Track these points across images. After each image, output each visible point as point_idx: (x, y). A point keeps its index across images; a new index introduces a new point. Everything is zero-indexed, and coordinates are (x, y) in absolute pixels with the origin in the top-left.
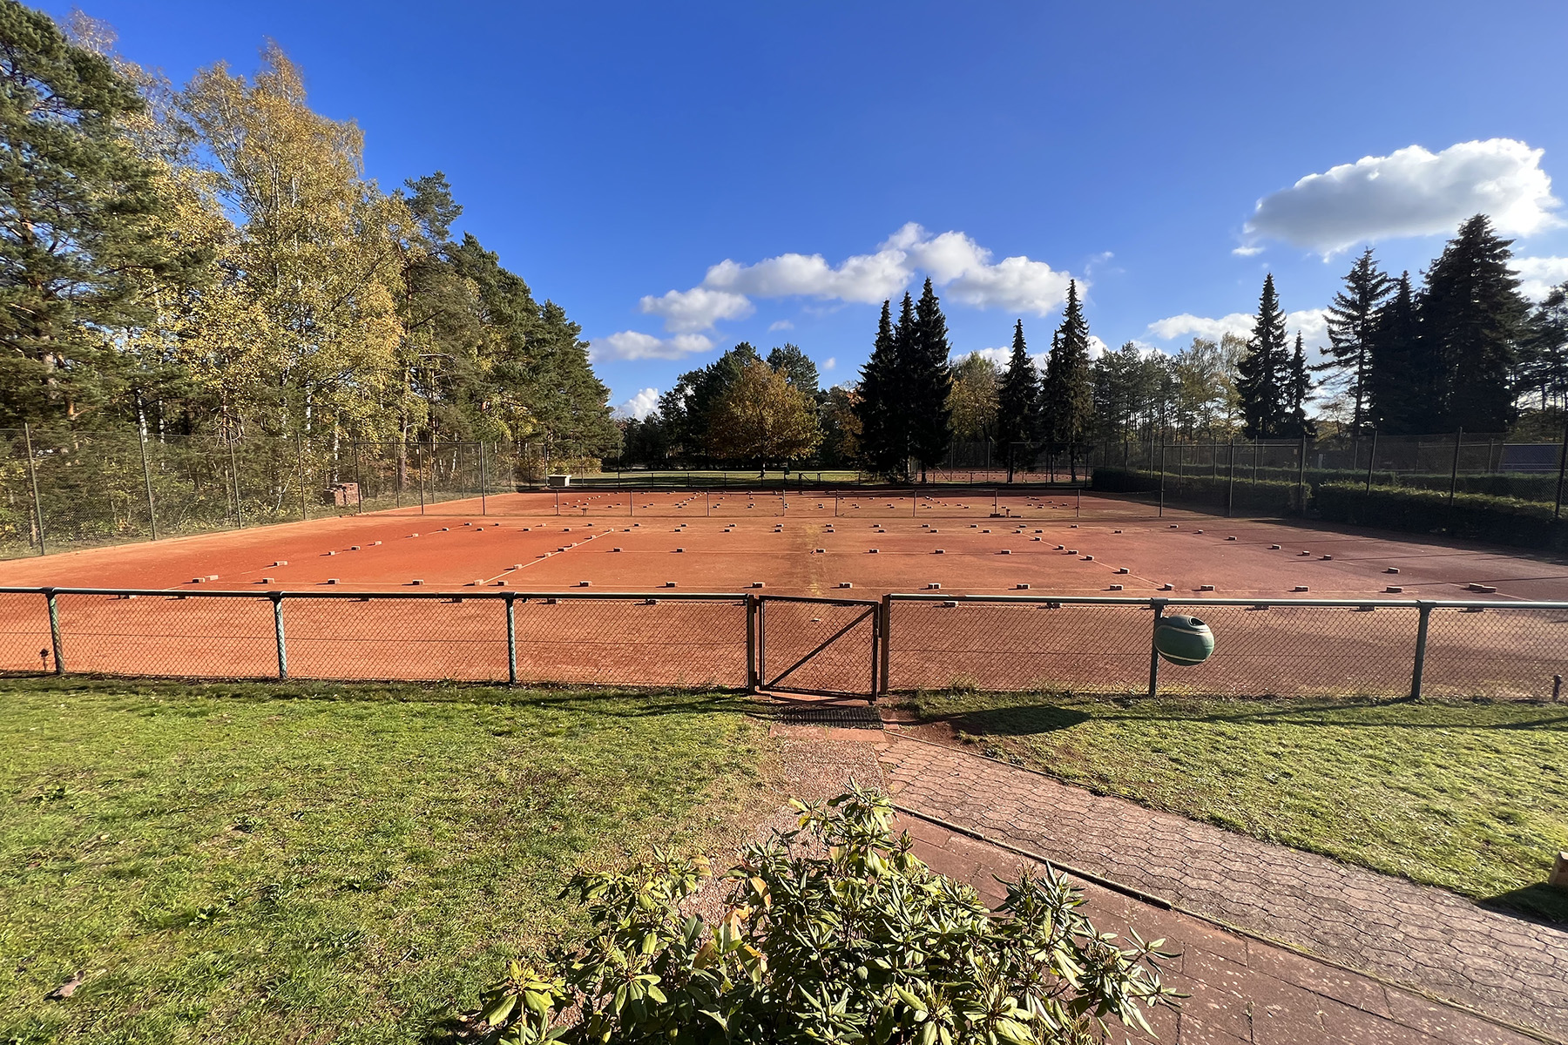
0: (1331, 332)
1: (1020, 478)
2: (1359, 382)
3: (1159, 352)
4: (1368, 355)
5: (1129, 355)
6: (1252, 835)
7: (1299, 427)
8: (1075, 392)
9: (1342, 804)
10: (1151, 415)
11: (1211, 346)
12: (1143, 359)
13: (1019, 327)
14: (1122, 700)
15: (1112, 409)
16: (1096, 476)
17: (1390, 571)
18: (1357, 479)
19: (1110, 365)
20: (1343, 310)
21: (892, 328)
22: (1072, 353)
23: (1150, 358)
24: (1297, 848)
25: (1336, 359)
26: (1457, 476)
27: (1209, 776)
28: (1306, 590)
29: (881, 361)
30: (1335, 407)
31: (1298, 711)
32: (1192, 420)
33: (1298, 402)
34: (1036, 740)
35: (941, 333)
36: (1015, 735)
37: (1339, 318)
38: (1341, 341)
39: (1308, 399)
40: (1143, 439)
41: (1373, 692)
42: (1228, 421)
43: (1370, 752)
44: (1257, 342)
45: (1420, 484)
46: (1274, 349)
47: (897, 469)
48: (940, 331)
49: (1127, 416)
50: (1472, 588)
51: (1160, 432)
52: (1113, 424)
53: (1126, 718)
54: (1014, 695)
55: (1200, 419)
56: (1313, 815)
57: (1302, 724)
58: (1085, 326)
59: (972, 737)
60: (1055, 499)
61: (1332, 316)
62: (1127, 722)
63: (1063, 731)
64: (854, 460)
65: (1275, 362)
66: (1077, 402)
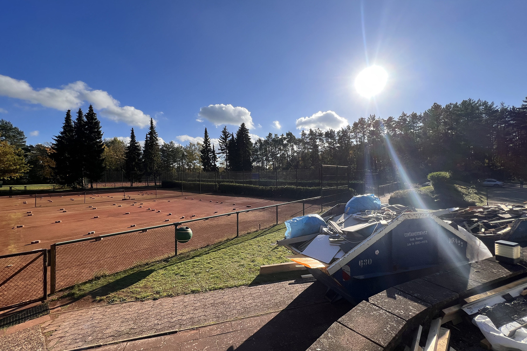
0: (220, 145)
1: (135, 185)
2: (226, 158)
3: (181, 145)
4: (227, 151)
5: (172, 145)
6: (202, 291)
7: (215, 168)
8: (154, 155)
9: (223, 271)
10: (179, 164)
11: (194, 145)
12: (176, 147)
13: (132, 131)
14: (166, 260)
15: (168, 162)
16: (163, 183)
17: (234, 205)
18: (227, 182)
19: (166, 147)
20: (222, 140)
21: (72, 122)
22: (153, 142)
23: (178, 146)
24: (213, 290)
25: (221, 152)
26: (244, 180)
27: (192, 277)
28: (217, 212)
29: (66, 135)
30: (222, 164)
31: (215, 248)
32: (191, 166)
33: (215, 162)
34: (133, 288)
35: (98, 128)
36: (123, 288)
37: (221, 141)
38: (222, 147)
39: (217, 161)
40: (178, 171)
41: (230, 237)
42: (200, 166)
43: (229, 254)
44: (204, 145)
45: (238, 182)
46: (208, 148)
47: (77, 183)
48: (98, 127)
49: (172, 164)
50: (248, 206)
51: (182, 169)
52: (168, 166)
53: (167, 266)
54: (125, 271)
55: (193, 165)
56: (217, 278)
57: (215, 251)
58: (156, 134)
59: (102, 297)
60: (148, 192)
61: (220, 141)
62: (167, 268)
63: (144, 279)
64: (50, 179)
65: (209, 151)
66: (155, 159)
